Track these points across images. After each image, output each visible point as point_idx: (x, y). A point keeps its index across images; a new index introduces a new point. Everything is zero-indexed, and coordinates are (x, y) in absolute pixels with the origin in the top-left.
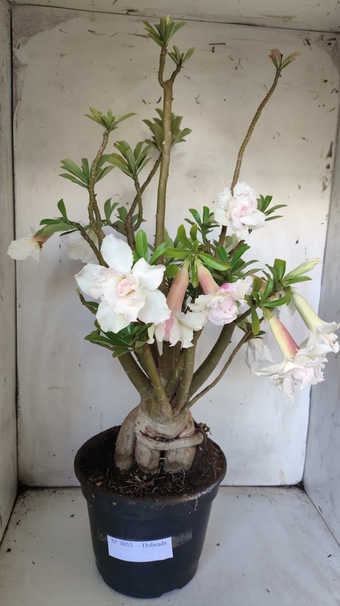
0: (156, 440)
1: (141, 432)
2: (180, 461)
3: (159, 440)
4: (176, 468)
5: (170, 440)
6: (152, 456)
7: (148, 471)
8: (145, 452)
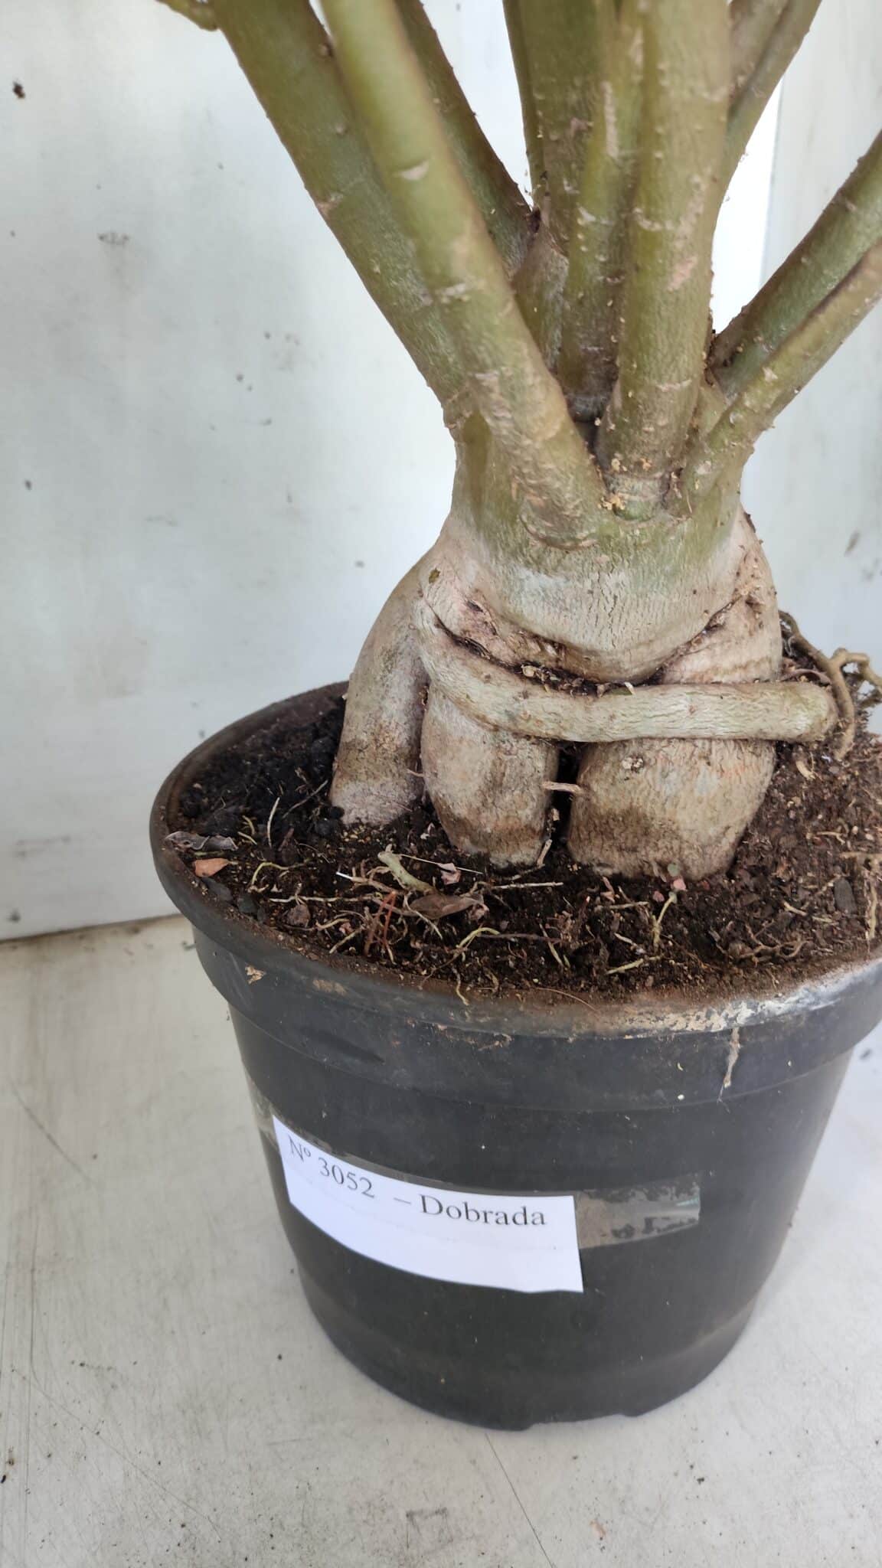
0: (522, 677)
1: (440, 624)
2: (659, 814)
3: (535, 680)
4: (634, 850)
5: (601, 688)
6: (497, 763)
7: (474, 842)
8: (461, 740)
